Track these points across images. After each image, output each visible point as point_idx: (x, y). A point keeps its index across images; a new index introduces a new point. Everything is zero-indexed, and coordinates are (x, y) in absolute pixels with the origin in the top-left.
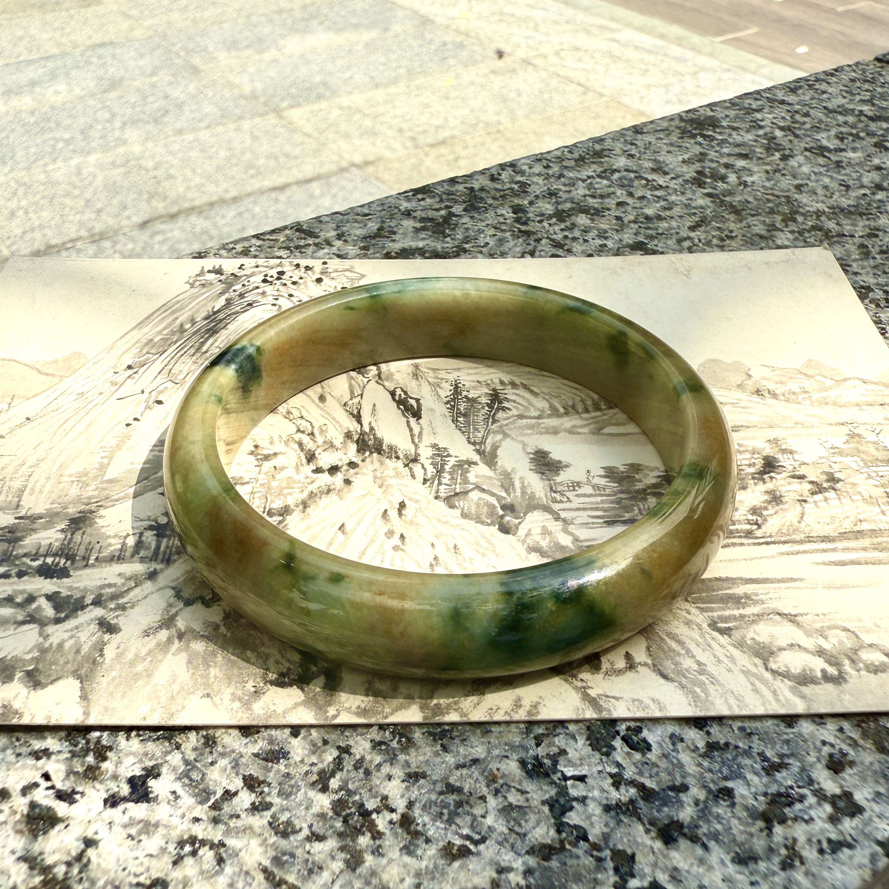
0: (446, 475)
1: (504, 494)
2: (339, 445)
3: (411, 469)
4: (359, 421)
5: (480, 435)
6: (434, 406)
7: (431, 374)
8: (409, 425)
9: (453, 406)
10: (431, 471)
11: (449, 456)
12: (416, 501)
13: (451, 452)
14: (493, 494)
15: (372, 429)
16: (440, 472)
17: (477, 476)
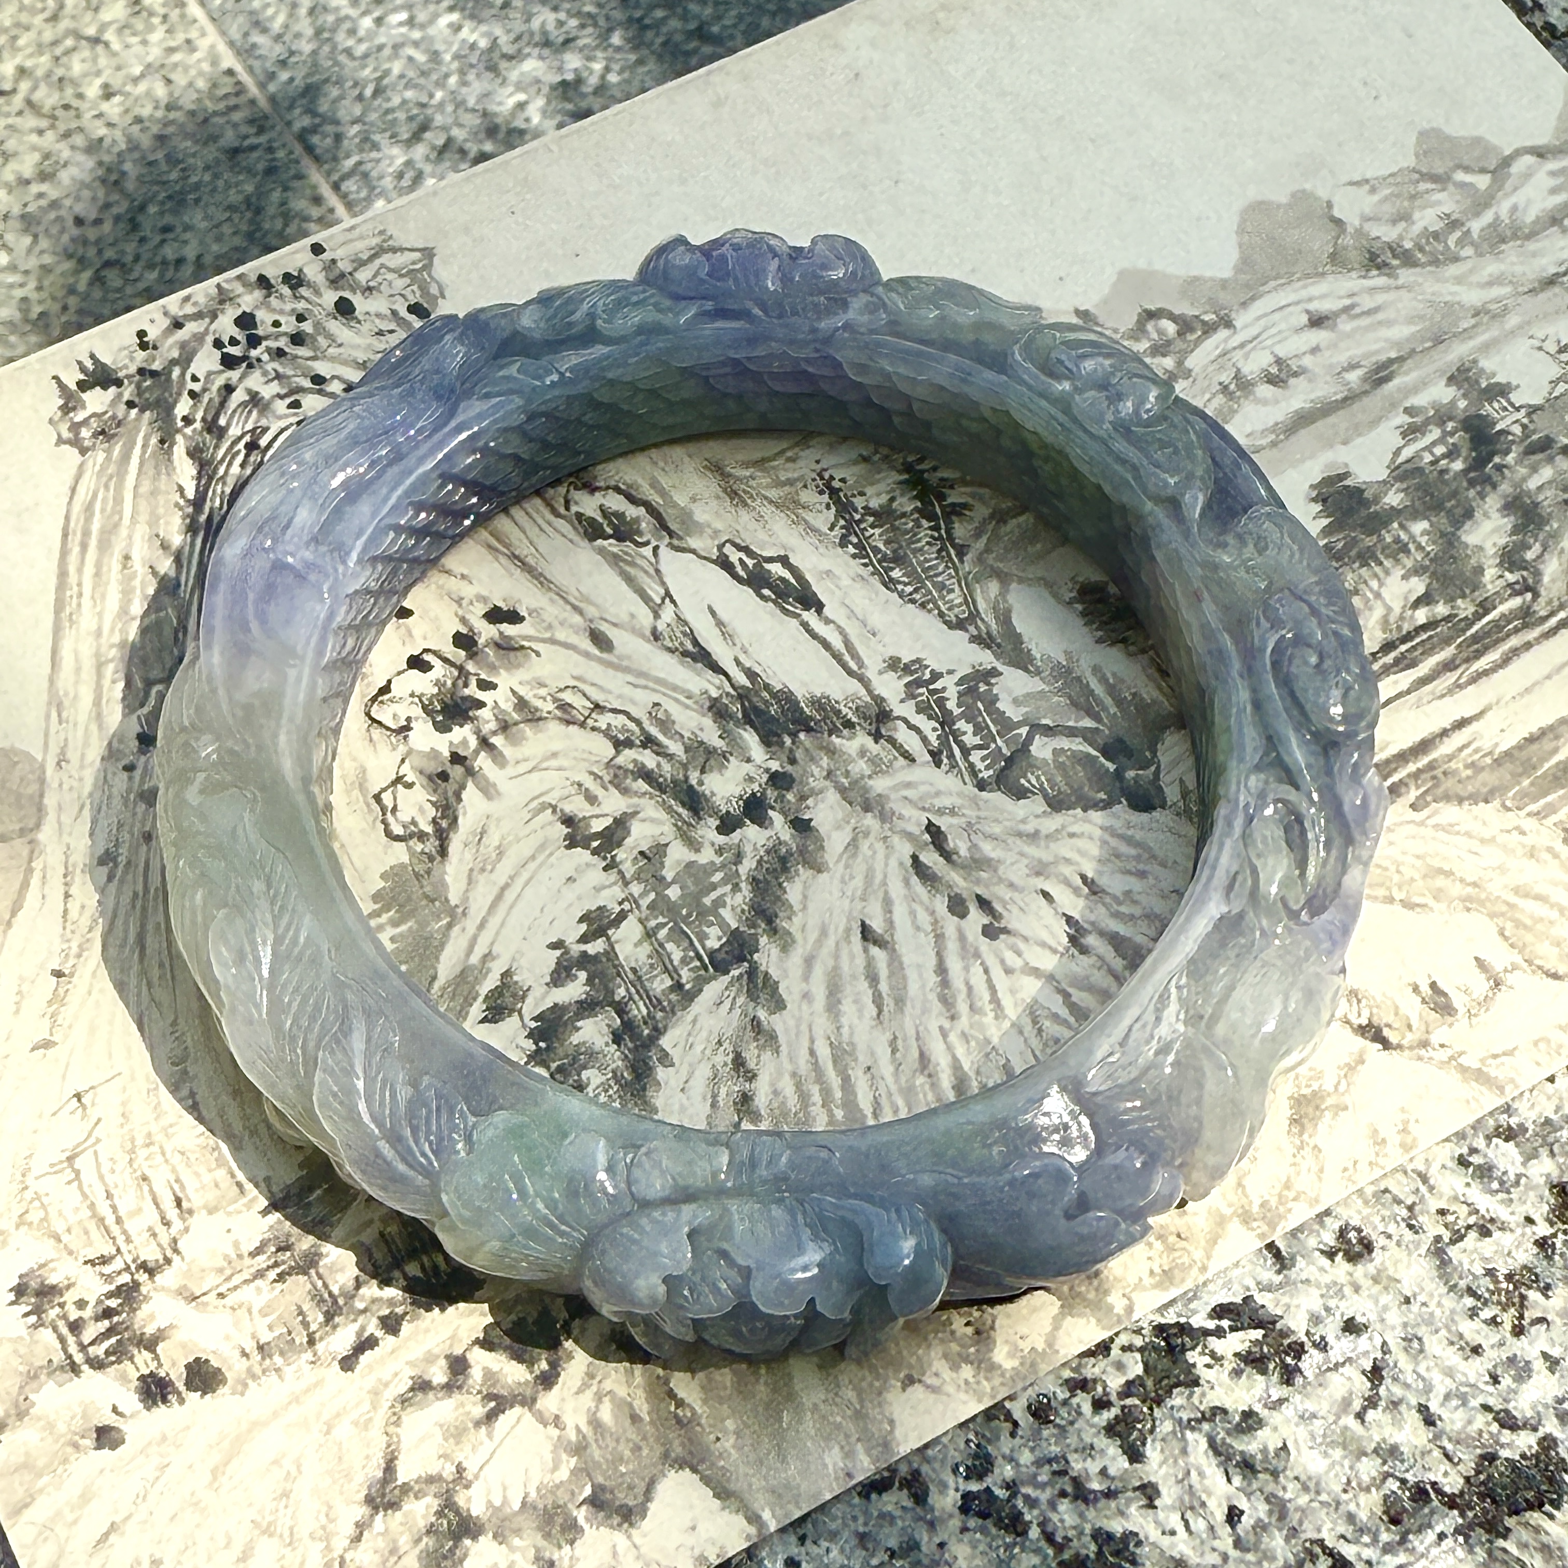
0: (961, 725)
1: (1088, 723)
2: (719, 744)
3: (892, 741)
4: (716, 668)
5: (956, 597)
6: (825, 565)
7: (763, 480)
8: (814, 636)
9: (859, 546)
10: (928, 726)
11: (936, 676)
12: (953, 812)
13: (934, 664)
14: (1072, 732)
15: (751, 674)
16: (946, 721)
17: (1016, 702)
